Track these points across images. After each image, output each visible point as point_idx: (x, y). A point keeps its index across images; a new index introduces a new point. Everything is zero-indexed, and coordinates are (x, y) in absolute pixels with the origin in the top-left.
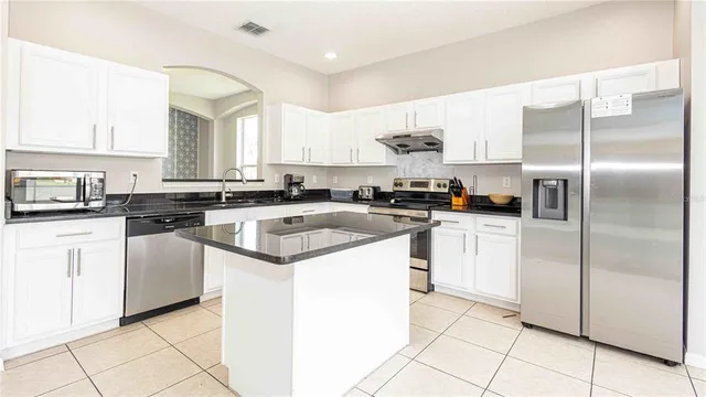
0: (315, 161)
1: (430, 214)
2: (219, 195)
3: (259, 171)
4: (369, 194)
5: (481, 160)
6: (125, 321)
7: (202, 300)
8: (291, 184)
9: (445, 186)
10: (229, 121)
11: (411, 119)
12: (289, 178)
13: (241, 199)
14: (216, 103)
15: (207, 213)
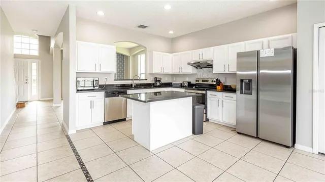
0: (166, 72)
1: (206, 92)
2: (132, 85)
3: (146, 76)
4: (186, 85)
5: (227, 72)
6: (105, 123)
7: (127, 119)
8: (156, 81)
9: (215, 81)
10: (135, 56)
11: (201, 56)
12: (156, 78)
13: (139, 86)
14: (130, 50)
15: (128, 91)
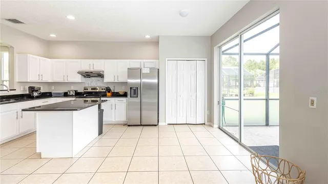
4: (73, 93)
5: (116, 81)
8: (32, 91)
9: (104, 89)
11: (91, 66)
12: (32, 88)
